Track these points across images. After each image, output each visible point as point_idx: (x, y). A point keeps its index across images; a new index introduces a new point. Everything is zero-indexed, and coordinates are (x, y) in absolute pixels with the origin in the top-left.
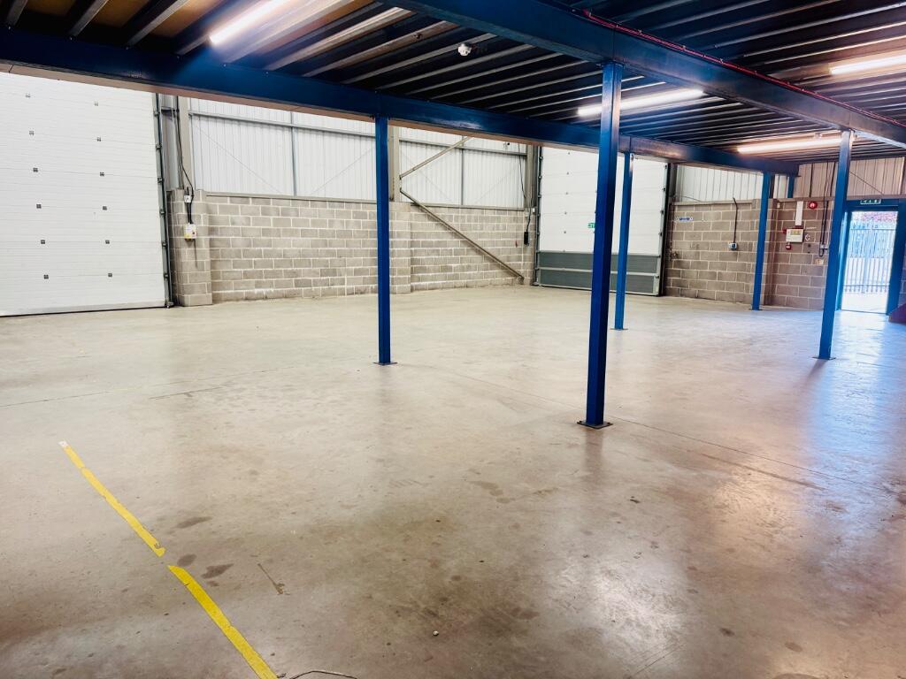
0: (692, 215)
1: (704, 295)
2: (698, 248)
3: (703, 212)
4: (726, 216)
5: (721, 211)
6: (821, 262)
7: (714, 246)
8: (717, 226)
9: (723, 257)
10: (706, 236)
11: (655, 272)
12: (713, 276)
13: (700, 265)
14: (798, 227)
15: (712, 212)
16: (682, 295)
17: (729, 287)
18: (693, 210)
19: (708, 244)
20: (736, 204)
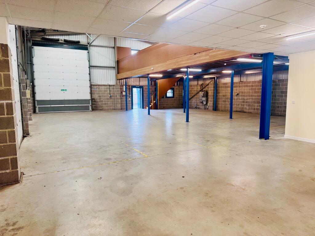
0: (97, 88)
1: (104, 109)
2: (100, 97)
3: (101, 87)
4: (107, 88)
5: (106, 87)
6: (130, 99)
7: (105, 96)
8: (105, 91)
9: (107, 99)
10: (102, 94)
11: (90, 104)
12: (105, 104)
13: (101, 101)
14: (124, 91)
15: (103, 87)
16: (97, 110)
17: (110, 106)
18: (97, 87)
19: (103, 96)
20: (110, 86)
